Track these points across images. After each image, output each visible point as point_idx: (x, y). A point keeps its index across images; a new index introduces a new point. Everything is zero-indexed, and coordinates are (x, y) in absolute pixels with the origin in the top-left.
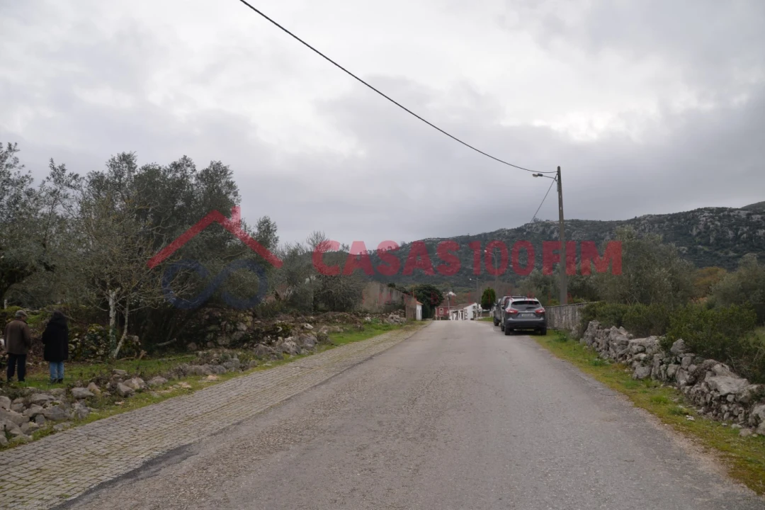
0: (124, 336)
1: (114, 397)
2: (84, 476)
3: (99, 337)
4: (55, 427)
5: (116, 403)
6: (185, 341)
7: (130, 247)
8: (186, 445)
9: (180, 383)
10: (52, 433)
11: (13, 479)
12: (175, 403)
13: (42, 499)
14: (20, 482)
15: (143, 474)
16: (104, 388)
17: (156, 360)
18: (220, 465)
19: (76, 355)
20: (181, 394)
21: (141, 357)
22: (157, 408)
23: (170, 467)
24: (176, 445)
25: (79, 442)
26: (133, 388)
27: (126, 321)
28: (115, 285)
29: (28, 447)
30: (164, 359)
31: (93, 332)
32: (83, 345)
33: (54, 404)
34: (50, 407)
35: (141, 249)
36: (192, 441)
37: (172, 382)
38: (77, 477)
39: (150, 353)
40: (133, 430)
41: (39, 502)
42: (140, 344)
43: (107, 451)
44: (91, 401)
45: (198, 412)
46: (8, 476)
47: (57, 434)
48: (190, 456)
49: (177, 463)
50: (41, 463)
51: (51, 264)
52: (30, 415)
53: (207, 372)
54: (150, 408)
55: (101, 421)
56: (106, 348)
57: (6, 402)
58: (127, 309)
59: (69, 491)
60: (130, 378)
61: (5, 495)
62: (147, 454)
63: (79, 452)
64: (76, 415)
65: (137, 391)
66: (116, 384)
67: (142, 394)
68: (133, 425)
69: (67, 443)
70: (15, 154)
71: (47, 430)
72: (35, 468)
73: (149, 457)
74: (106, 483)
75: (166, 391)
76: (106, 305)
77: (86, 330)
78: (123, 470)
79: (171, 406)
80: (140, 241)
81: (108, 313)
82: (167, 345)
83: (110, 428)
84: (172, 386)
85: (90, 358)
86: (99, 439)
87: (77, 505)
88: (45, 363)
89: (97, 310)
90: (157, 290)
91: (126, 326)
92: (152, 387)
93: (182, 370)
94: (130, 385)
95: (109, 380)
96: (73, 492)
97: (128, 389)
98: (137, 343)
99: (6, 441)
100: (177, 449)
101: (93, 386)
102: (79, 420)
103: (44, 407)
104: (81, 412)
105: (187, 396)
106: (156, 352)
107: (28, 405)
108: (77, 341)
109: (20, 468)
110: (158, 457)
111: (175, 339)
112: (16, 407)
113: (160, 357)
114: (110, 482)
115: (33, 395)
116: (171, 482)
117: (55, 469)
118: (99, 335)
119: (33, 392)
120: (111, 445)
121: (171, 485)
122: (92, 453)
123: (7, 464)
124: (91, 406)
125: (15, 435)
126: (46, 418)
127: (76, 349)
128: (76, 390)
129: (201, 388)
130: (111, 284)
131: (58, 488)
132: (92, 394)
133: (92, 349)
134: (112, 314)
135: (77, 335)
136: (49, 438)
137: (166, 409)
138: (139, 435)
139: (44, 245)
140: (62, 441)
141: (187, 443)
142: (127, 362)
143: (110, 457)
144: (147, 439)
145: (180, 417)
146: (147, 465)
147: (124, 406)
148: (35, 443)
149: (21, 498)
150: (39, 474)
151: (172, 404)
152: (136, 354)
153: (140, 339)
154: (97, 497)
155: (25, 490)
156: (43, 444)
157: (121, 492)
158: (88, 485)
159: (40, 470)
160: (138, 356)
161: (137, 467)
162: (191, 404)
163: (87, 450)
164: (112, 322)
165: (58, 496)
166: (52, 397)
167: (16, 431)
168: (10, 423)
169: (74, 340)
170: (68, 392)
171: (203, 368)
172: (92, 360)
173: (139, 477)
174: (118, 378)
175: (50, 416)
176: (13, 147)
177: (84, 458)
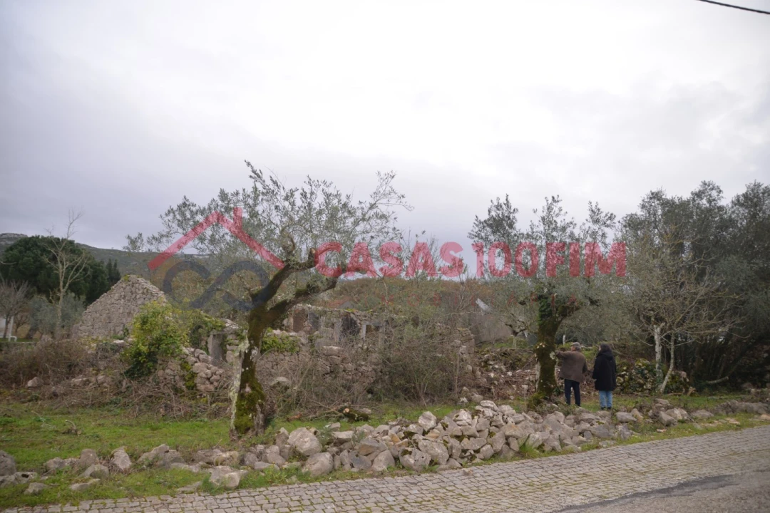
0: (670, 371)
1: (656, 425)
2: (622, 485)
3: (646, 372)
4: (600, 443)
5: (658, 430)
6: (739, 381)
7: (672, 281)
8: (726, 476)
9: (728, 419)
10: (597, 448)
11: (564, 478)
12: (719, 437)
13: (585, 496)
14: (569, 481)
15: (676, 492)
16: (647, 415)
17: (706, 398)
18: (762, 499)
19: (624, 388)
20: (728, 429)
21: (690, 393)
22: (700, 440)
23: (705, 491)
24: (715, 474)
25: (621, 458)
26: (676, 418)
27: (672, 356)
28: (659, 320)
29: (578, 455)
30: (714, 397)
31: (640, 366)
32: (631, 379)
33: (600, 423)
34: (596, 425)
35: (683, 284)
36: (733, 473)
37: (718, 417)
38: (616, 485)
39: (700, 390)
40: (672, 456)
41: (583, 497)
42: (688, 380)
43: (645, 470)
44: (634, 426)
45: (745, 449)
46: (561, 475)
47: (601, 450)
48: (728, 485)
49: (713, 489)
50: (587, 470)
51: (595, 298)
52: (580, 431)
53: (760, 411)
54: (692, 438)
55: (642, 444)
56: (653, 382)
57: (561, 417)
58: (672, 343)
59: (608, 494)
60: (673, 408)
61: (558, 488)
62: (683, 477)
63: (619, 466)
64: (619, 435)
65: (679, 421)
66: (658, 413)
67: (685, 425)
68: (674, 452)
69: (611, 458)
70: (559, 205)
71: (593, 445)
72: (582, 472)
73: (685, 480)
74: (641, 493)
75: (711, 425)
76: (651, 340)
77: (633, 364)
78: (658, 486)
79: (714, 439)
80: (682, 275)
81: (654, 348)
82: (719, 384)
83: (650, 451)
84: (718, 420)
85: (638, 391)
86: (638, 459)
87: (613, 505)
88: (597, 393)
89: (643, 345)
90: (702, 323)
91: (672, 361)
92: (695, 419)
93: (730, 407)
94: (672, 414)
95: (651, 408)
96: (610, 495)
97: (670, 418)
98: (685, 380)
99: (560, 447)
100: (715, 477)
101: (636, 412)
102: (621, 440)
103: (591, 425)
104: (624, 434)
105: (734, 433)
106: (706, 390)
107: (578, 422)
108: (625, 374)
109: (570, 471)
110: (694, 481)
111: (728, 378)
112: (568, 422)
113: (710, 395)
114: (644, 494)
115: (583, 414)
116: (703, 504)
117: (598, 476)
118: (646, 369)
119: (582, 411)
120: (650, 465)
121: (703, 506)
122: (631, 469)
123: (560, 466)
124: (634, 430)
125: (567, 445)
126: (593, 434)
127: (624, 381)
128: (619, 414)
129: (752, 426)
130: (656, 319)
131: (598, 490)
132: (635, 420)
133: (639, 383)
134: (658, 349)
135: (625, 368)
136: (595, 451)
137: (709, 441)
138: (678, 460)
139: (589, 282)
140: (605, 456)
141: (728, 474)
142: (675, 397)
143: (647, 474)
144: (685, 465)
145: (724, 450)
146: (681, 486)
147: (665, 434)
148: (583, 454)
149: (569, 492)
150: (585, 478)
151: (717, 437)
152: (684, 390)
153: (688, 375)
154: (631, 502)
155: (573, 487)
156: (589, 455)
157: (653, 502)
158: (624, 492)
159: (585, 475)
160: (687, 391)
161: (671, 486)
162: (739, 440)
163: (627, 466)
164: (658, 356)
165: (598, 496)
166: (598, 417)
167: (567, 441)
168: (563, 434)
169: (623, 373)
170: (613, 415)
171: (755, 406)
172: (640, 394)
173: (672, 494)
174: (661, 407)
175: (596, 433)
176: (556, 199)
177: (623, 472)
